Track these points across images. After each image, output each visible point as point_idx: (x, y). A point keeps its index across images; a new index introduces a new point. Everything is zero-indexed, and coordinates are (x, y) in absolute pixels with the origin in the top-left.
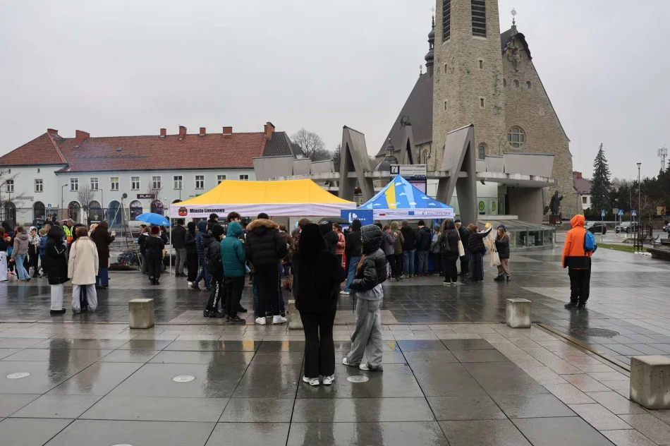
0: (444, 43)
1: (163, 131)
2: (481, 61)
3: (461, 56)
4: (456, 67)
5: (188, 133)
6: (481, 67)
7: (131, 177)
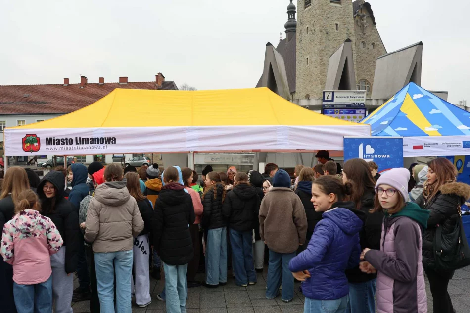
0: (307, 9)
1: (66, 80)
2: (337, 24)
3: (321, 20)
4: (317, 28)
5: (88, 82)
6: (337, 29)
7: (36, 120)
